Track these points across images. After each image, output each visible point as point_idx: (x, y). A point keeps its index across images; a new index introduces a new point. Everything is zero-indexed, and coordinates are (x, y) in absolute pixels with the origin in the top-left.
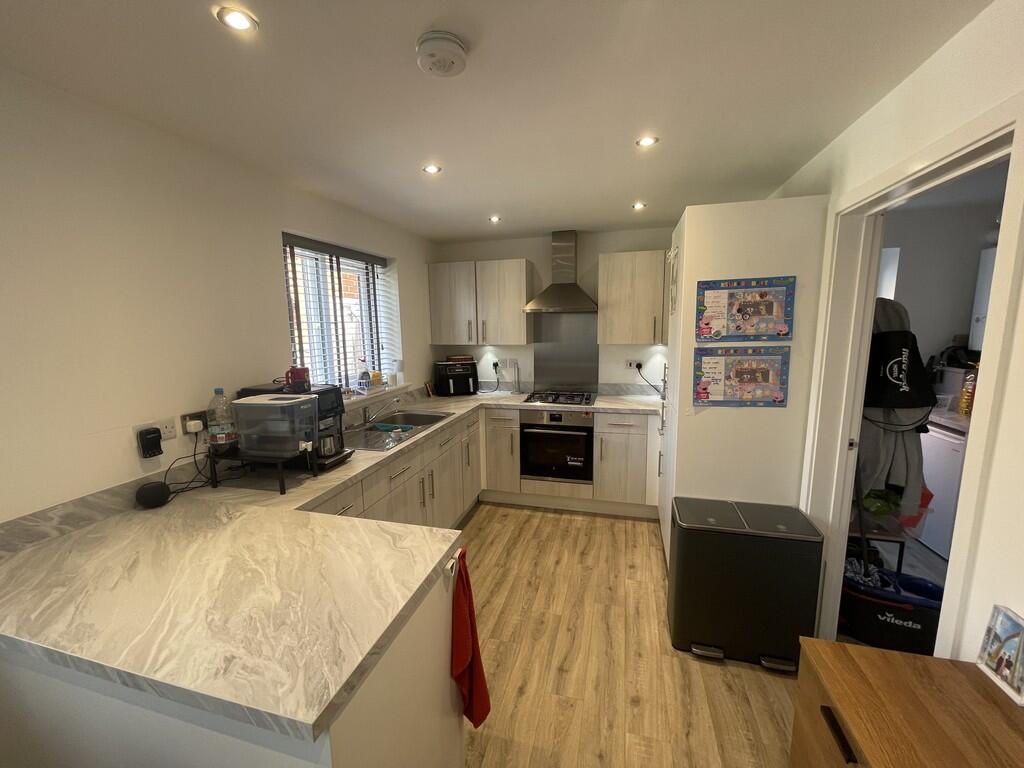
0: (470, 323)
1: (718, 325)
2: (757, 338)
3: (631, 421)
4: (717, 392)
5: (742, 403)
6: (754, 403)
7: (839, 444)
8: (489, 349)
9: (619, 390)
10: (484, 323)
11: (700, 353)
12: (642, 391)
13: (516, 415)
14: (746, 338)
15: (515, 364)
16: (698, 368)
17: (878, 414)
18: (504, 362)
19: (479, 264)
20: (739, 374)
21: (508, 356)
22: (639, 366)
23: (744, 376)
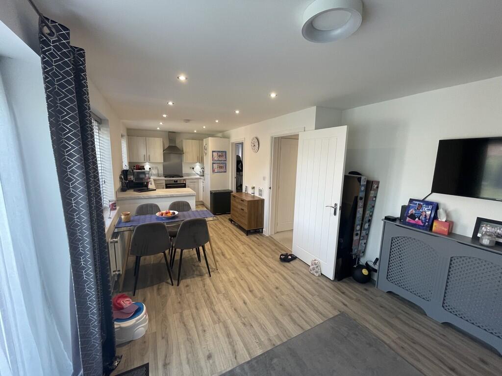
0: (144, 156)
1: (216, 159)
2: (222, 161)
3: (195, 181)
4: (216, 171)
5: (220, 172)
6: (222, 172)
7: (234, 177)
8: (147, 163)
9: (188, 175)
10: (149, 156)
11: (213, 163)
12: (194, 175)
13: (164, 181)
14: (220, 161)
15: (156, 168)
16: (213, 166)
17: (238, 173)
18: (153, 168)
19: (147, 138)
20: (219, 167)
21: (154, 166)
22: (193, 168)
23: (221, 167)
